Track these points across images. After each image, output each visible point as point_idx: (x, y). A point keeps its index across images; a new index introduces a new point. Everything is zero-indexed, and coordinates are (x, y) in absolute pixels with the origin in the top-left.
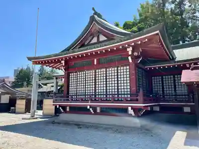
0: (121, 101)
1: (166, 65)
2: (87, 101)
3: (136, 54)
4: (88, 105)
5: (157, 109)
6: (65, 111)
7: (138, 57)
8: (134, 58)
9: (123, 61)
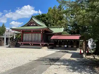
0: (39, 42)
1: (50, 33)
2: (30, 42)
3: (43, 31)
4: (30, 43)
5: (48, 45)
6: (22, 45)
7: (43, 32)
8: (42, 32)
9: (40, 32)
